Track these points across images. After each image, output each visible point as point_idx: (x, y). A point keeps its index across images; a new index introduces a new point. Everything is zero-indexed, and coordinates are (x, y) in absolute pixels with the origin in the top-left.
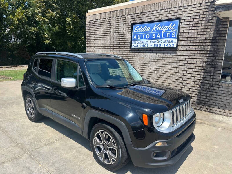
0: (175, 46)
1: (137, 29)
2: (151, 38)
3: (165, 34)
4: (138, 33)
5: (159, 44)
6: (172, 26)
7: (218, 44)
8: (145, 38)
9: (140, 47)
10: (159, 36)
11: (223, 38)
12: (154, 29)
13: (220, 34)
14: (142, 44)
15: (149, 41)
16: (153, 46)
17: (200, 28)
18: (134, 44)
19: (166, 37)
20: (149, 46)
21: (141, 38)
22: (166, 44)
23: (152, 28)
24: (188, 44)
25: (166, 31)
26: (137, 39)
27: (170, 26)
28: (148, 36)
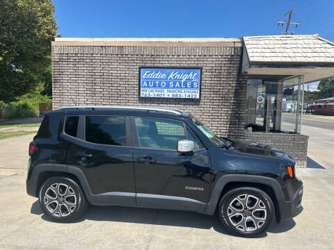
0: (198, 97)
1: (148, 74)
2: (168, 86)
3: (185, 84)
4: (150, 79)
5: (178, 94)
6: (193, 75)
7: (240, 96)
8: (160, 86)
9: (153, 96)
10: (177, 85)
11: (244, 91)
12: (171, 76)
13: (241, 87)
14: (156, 94)
15: (166, 90)
16: (171, 96)
17: (222, 79)
18: (145, 93)
19: (186, 87)
20: (166, 96)
21: (155, 86)
22: (187, 94)
23: (168, 75)
24: (212, 96)
25: (186, 80)
26: (149, 86)
27: (191, 75)
28: (163, 84)
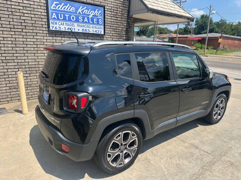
0: (103, 33)
1: (57, 5)
2: (77, 21)
3: (92, 20)
4: (59, 11)
5: (87, 29)
6: (98, 12)
7: (129, 34)
8: (70, 20)
9: (64, 30)
10: (86, 20)
11: (131, 30)
12: (80, 10)
13: (130, 26)
14: (67, 27)
15: (76, 24)
16: (81, 31)
17: (118, 19)
18: (55, 26)
19: (93, 23)
20: (76, 31)
21: (64, 19)
22: (95, 30)
23: (77, 9)
24: (112, 32)
25: (93, 16)
26: (58, 19)
27: (96, 11)
28: (73, 18)
